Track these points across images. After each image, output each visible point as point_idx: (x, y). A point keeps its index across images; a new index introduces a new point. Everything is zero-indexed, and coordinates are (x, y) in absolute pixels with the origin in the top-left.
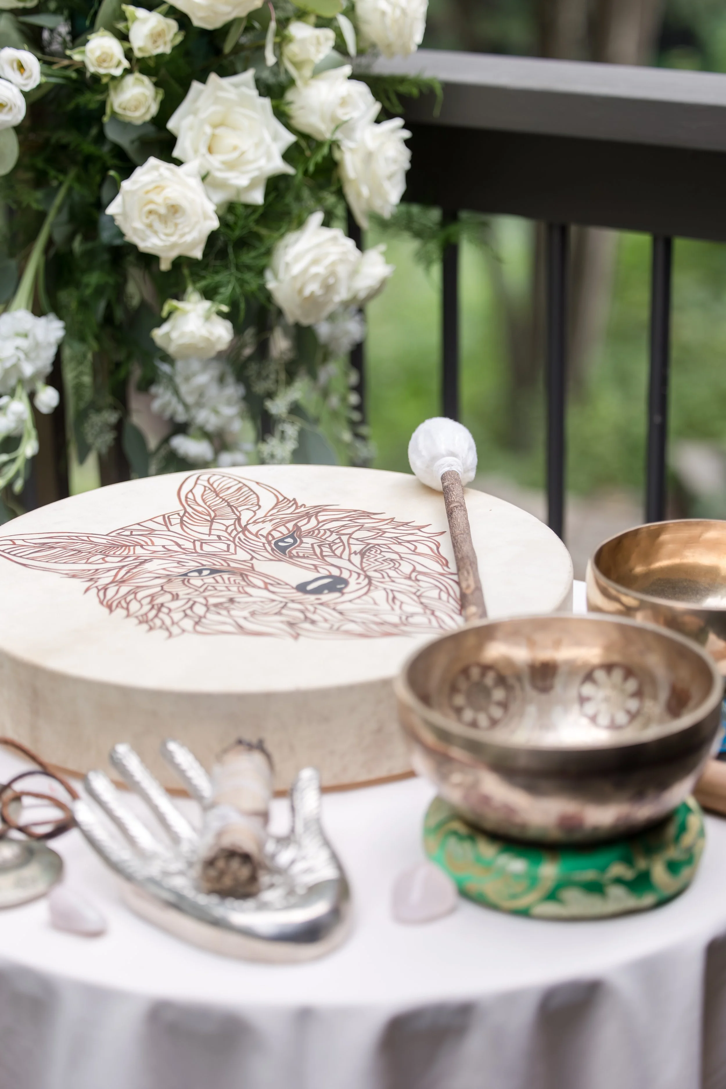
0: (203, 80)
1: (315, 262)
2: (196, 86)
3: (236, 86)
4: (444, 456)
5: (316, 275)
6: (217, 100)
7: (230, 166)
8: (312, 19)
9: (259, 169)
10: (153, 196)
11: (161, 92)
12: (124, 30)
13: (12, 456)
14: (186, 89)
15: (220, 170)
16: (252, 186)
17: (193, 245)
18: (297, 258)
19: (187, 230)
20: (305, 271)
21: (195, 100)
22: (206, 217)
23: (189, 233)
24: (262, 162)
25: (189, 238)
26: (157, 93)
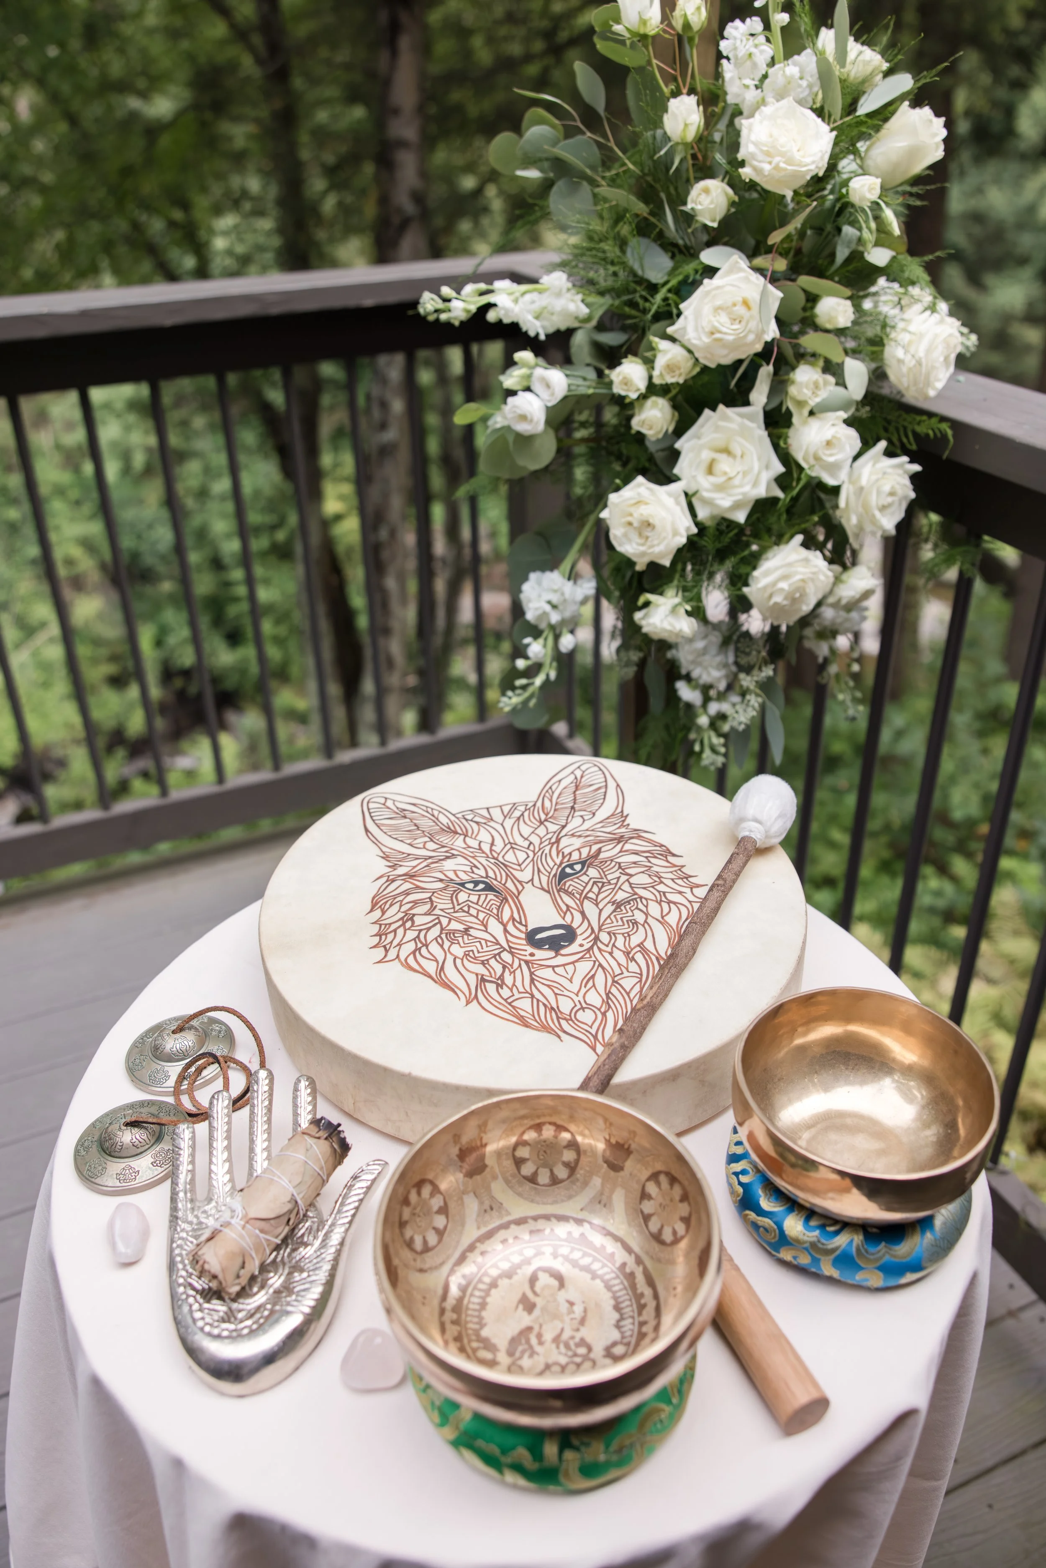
0: (714, 409)
1: (785, 577)
2: (707, 412)
3: (741, 416)
4: (749, 820)
5: (782, 590)
6: (717, 429)
7: (720, 488)
8: (821, 363)
9: (744, 494)
10: (632, 510)
11: (676, 414)
12: (651, 357)
13: (531, 681)
14: (699, 413)
15: (707, 490)
16: (737, 506)
17: (662, 555)
18: (767, 573)
19: (656, 542)
20: (774, 583)
21: (702, 426)
22: (676, 533)
23: (658, 544)
24: (747, 489)
25: (657, 550)
26: (673, 415)
